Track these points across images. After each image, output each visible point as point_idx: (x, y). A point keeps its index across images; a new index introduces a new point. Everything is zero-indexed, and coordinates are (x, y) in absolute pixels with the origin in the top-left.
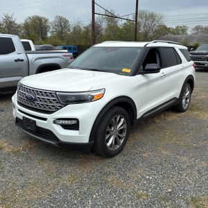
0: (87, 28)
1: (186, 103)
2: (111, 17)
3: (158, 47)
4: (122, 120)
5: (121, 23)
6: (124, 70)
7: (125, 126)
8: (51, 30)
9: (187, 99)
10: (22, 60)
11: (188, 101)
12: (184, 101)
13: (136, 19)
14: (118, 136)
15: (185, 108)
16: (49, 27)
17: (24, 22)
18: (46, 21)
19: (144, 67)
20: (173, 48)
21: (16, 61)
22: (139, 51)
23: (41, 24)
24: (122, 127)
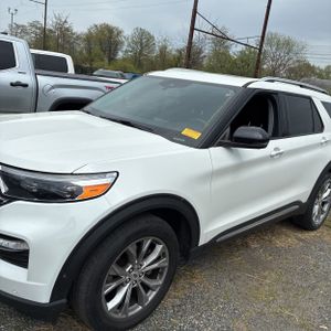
0: (180, 51)
1: (321, 211)
2: (221, 38)
3: (276, 93)
4: (159, 248)
5: (235, 50)
6: (186, 132)
7: (164, 262)
8: (124, 48)
9: (323, 204)
10: (26, 86)
11: (325, 208)
12: (316, 207)
13: (261, 46)
14: (142, 284)
15: (317, 222)
16: (122, 43)
17: (86, 31)
18: (119, 33)
19: (232, 131)
20: (309, 98)
21: (12, 84)
22: (230, 94)
23: (110, 38)
24: (156, 265)
